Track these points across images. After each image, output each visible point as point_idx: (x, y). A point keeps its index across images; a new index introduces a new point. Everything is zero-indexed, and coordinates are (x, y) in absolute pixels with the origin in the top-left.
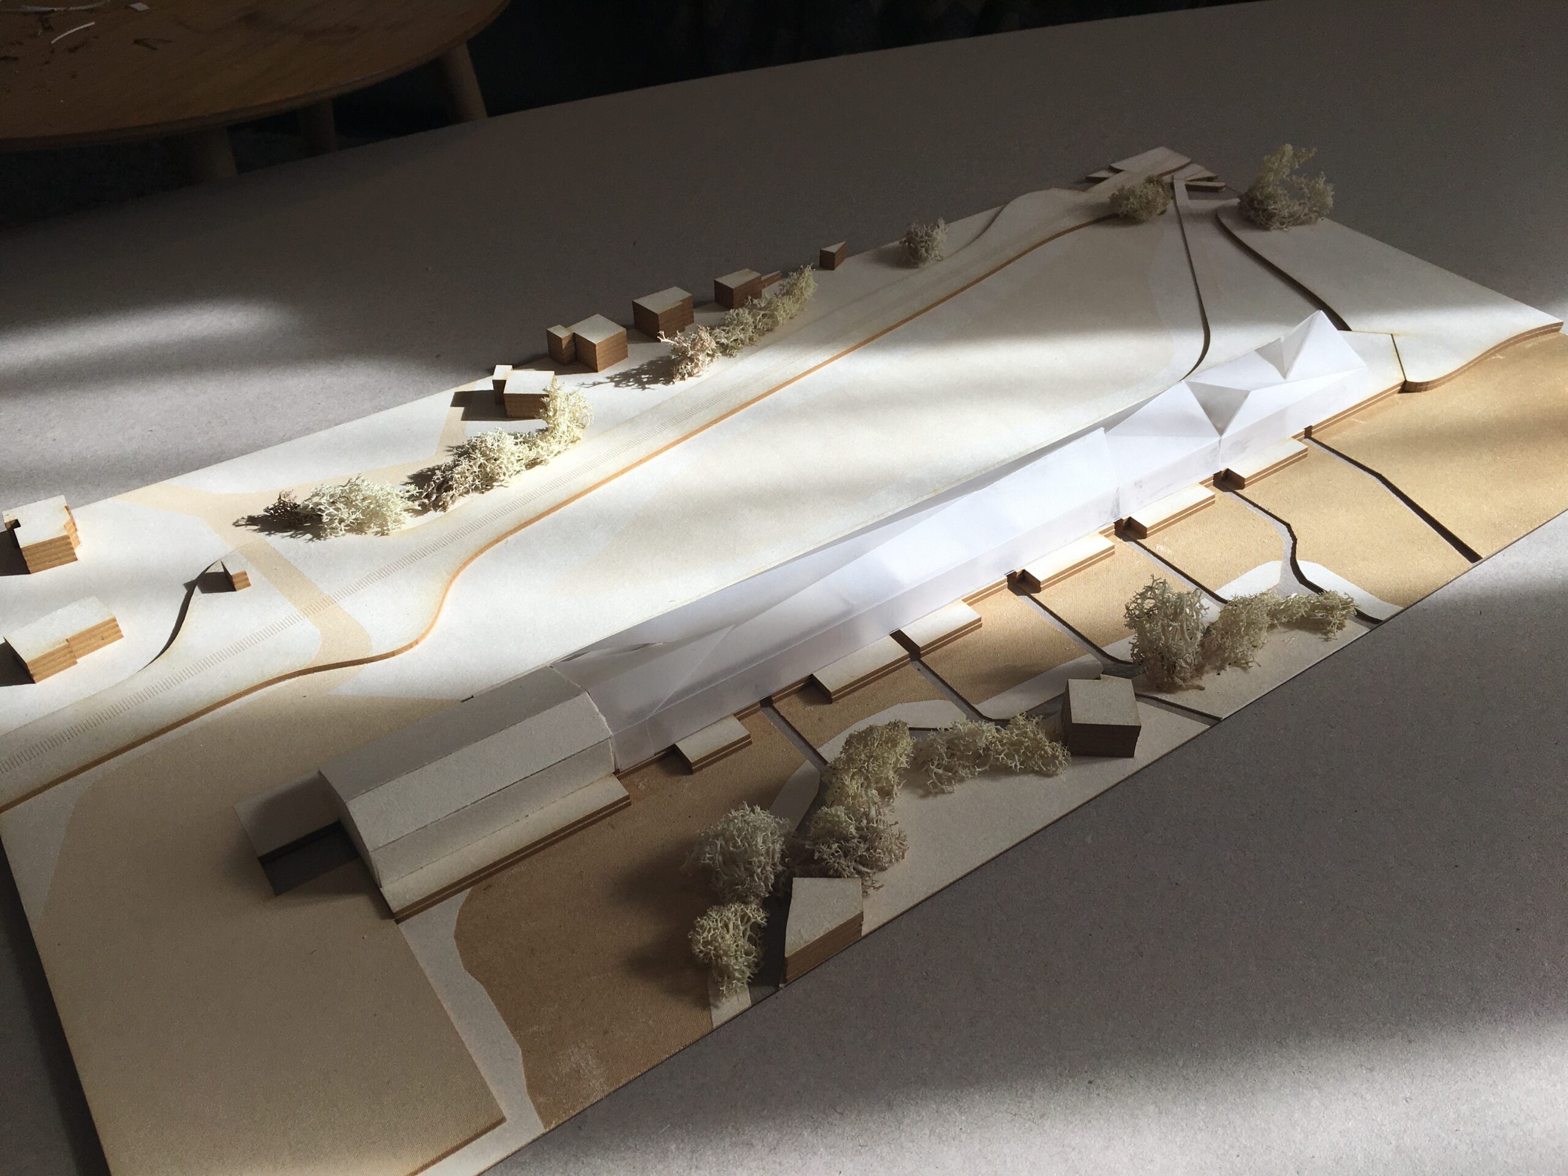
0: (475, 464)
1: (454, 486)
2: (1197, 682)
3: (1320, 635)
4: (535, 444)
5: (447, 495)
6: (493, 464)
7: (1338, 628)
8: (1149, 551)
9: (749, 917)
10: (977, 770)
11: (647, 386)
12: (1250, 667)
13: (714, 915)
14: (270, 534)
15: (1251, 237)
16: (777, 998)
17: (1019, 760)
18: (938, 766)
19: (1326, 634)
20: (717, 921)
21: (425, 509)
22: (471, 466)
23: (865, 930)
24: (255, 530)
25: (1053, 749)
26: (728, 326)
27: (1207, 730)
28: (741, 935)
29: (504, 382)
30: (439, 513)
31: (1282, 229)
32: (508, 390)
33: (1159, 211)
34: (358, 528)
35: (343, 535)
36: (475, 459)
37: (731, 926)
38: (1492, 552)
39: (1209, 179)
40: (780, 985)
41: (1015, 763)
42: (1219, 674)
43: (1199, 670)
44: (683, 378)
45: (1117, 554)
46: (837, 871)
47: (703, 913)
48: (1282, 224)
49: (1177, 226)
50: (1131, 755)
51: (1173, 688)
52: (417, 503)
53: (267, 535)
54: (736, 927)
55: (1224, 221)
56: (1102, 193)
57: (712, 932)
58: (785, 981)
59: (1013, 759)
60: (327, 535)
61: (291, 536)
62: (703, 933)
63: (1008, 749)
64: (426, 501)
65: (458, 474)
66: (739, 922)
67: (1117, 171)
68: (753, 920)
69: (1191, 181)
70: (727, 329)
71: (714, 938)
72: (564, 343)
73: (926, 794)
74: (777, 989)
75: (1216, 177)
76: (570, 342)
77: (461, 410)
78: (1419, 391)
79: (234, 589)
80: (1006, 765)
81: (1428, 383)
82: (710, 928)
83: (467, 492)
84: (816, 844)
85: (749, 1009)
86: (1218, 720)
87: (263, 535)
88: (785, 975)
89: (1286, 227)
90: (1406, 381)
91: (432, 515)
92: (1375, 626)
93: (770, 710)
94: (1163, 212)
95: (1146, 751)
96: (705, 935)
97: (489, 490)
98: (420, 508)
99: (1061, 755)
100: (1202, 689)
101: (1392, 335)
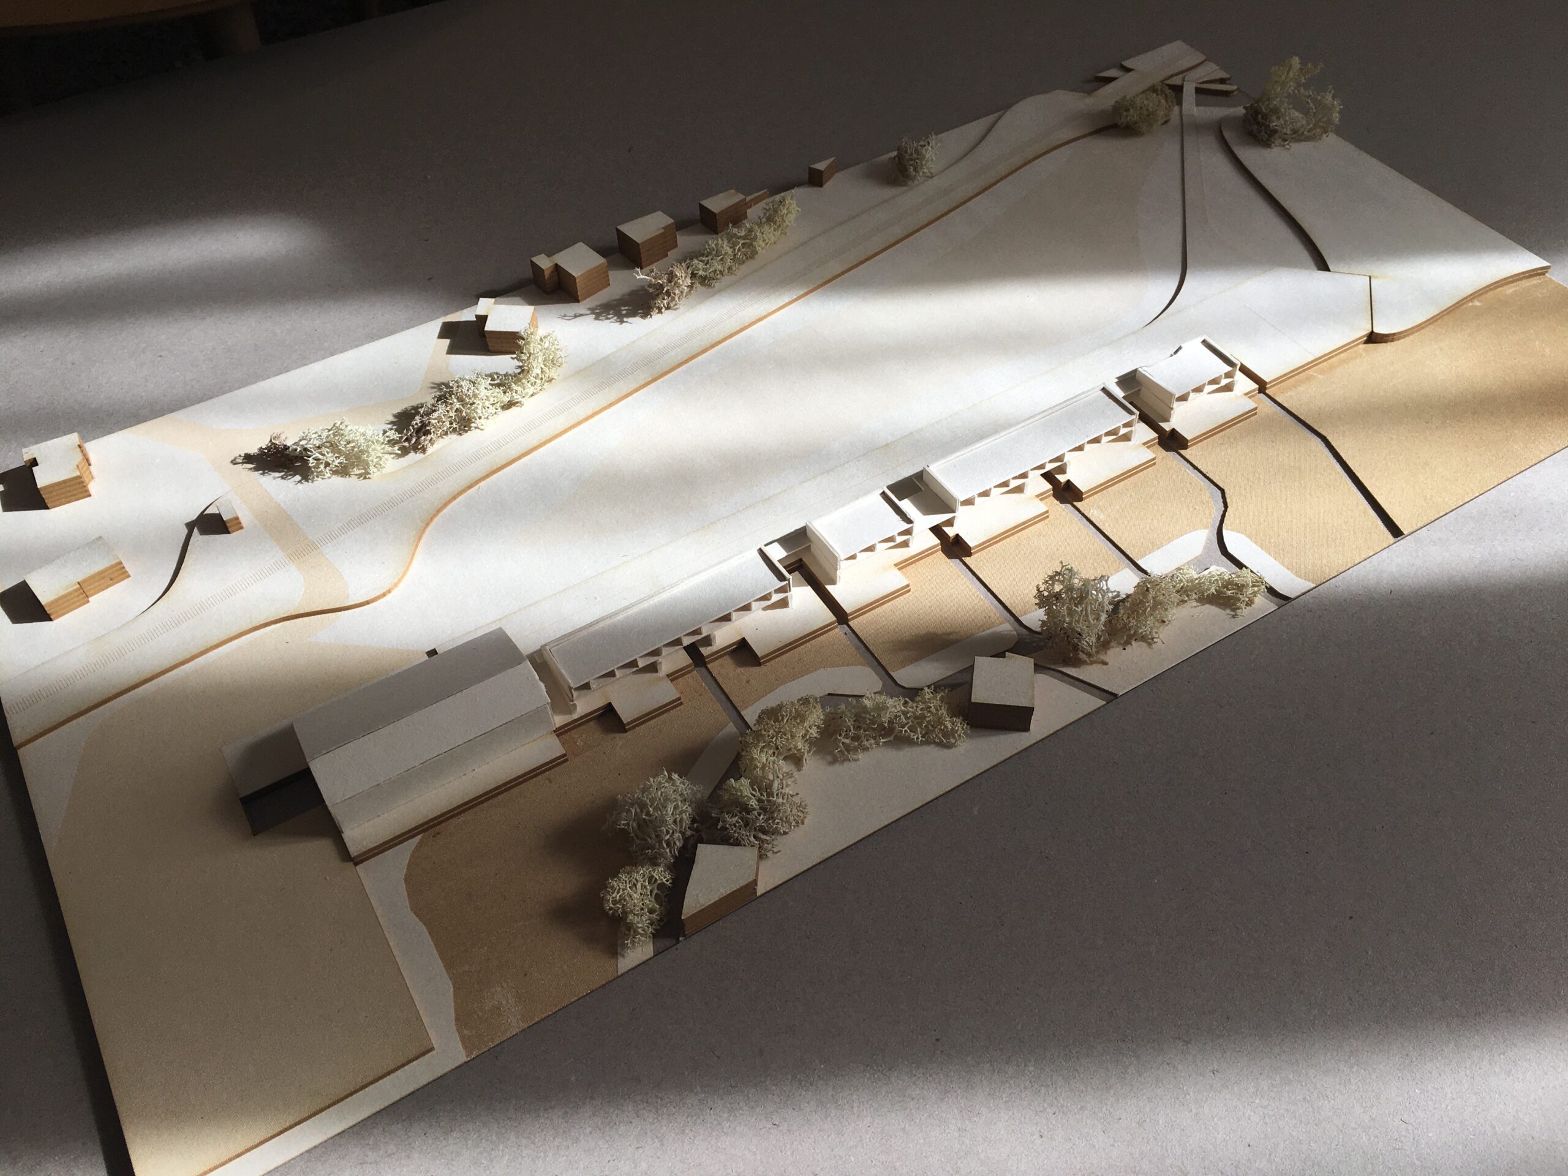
0: (451, 409)
1: (432, 431)
2: (1102, 657)
3: (1228, 611)
4: (509, 388)
5: (425, 440)
6: (469, 408)
7: (1247, 605)
8: (1083, 515)
9: (656, 879)
10: (882, 740)
11: (625, 319)
12: (1155, 643)
13: (623, 877)
14: (263, 474)
15: (1250, 156)
16: (677, 949)
17: (921, 733)
18: (846, 737)
19: (1234, 610)
20: (626, 883)
21: (405, 452)
22: (448, 411)
23: (760, 890)
24: (251, 469)
25: (953, 724)
26: (707, 257)
27: (1103, 706)
28: (649, 893)
29: (486, 317)
30: (419, 456)
31: (1284, 146)
32: (489, 326)
33: (1161, 122)
34: (343, 471)
35: (329, 478)
36: (451, 404)
37: (639, 886)
38: (1415, 528)
39: (1222, 81)
40: (680, 939)
41: (917, 736)
42: (1124, 649)
43: (1104, 646)
44: (660, 312)
45: (1051, 517)
46: (737, 839)
47: (615, 875)
48: (1285, 140)
49: (1178, 138)
50: (1027, 729)
51: (1077, 663)
52: (396, 448)
53: (261, 474)
54: (643, 887)
55: (1227, 135)
56: (1106, 97)
57: (621, 892)
58: (685, 936)
59: (915, 732)
60: (313, 478)
61: (282, 477)
62: (613, 893)
63: (912, 722)
64: (406, 444)
65: (435, 419)
66: (647, 883)
67: (1128, 70)
68: (659, 882)
69: (1203, 83)
70: (706, 259)
71: (622, 899)
72: (547, 274)
73: (834, 761)
74: (678, 941)
75: (1229, 79)
76: (552, 272)
77: (447, 342)
78: (1386, 342)
79: (229, 533)
80: (909, 736)
81: (1394, 334)
82: (619, 889)
83: (446, 434)
84: (722, 812)
85: (651, 959)
86: (1115, 695)
87: (257, 474)
88: (684, 932)
89: (1288, 144)
90: (1372, 332)
91: (412, 456)
92: (1285, 602)
93: (703, 670)
94: (1166, 122)
95: (1040, 727)
96: (614, 895)
97: (466, 432)
98: (399, 452)
99: (960, 729)
100: (1106, 664)
101: (1370, 277)
